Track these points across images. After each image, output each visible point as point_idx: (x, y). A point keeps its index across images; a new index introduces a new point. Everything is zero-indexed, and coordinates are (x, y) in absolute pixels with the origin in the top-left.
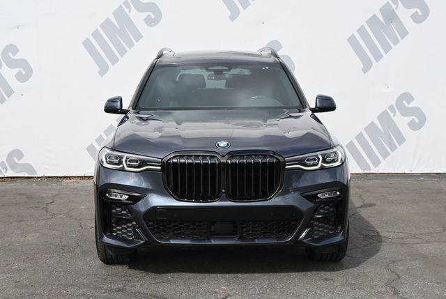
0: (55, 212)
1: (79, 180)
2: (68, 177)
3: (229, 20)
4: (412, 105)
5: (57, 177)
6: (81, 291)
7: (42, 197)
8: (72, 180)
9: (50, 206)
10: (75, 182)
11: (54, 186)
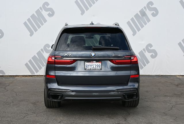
0: (8, 89)
1: (22, 77)
2: (17, 76)
3: (81, 15)
4: (152, 48)
5: (13, 76)
6: (7, 119)
7: (5, 84)
8: (19, 77)
9: (7, 87)
10: (20, 78)
11: (11, 79)
